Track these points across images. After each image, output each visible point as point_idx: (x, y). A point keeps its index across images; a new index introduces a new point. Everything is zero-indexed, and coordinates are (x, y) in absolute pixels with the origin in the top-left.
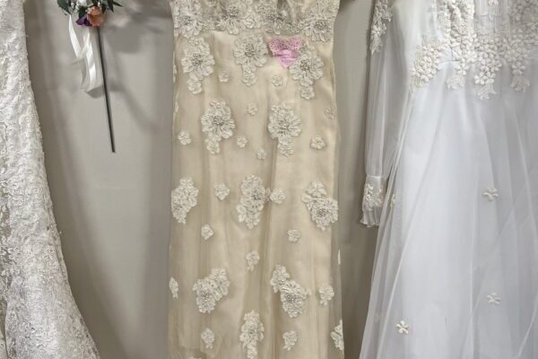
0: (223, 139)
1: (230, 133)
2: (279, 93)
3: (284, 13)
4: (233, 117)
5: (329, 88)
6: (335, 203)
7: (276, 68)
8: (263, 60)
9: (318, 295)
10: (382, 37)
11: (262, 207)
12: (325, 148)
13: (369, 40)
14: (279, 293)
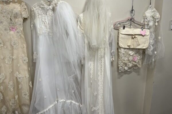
0: (1, 47)
1: (3, 45)
2: (13, 37)
4: (3, 42)
5: (23, 36)
8: (9, 31)
11: (11, 60)
14: (17, 77)
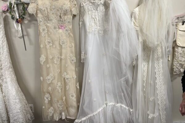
0: (50, 46)
1: (52, 45)
2: (61, 36)
3: (61, 20)
4: (52, 41)
5: (72, 35)
6: (75, 58)
7: (61, 31)
8: (58, 29)
9: (73, 78)
10: (82, 24)
11: (60, 60)
12: (72, 47)
13: (79, 25)
14: (65, 78)
